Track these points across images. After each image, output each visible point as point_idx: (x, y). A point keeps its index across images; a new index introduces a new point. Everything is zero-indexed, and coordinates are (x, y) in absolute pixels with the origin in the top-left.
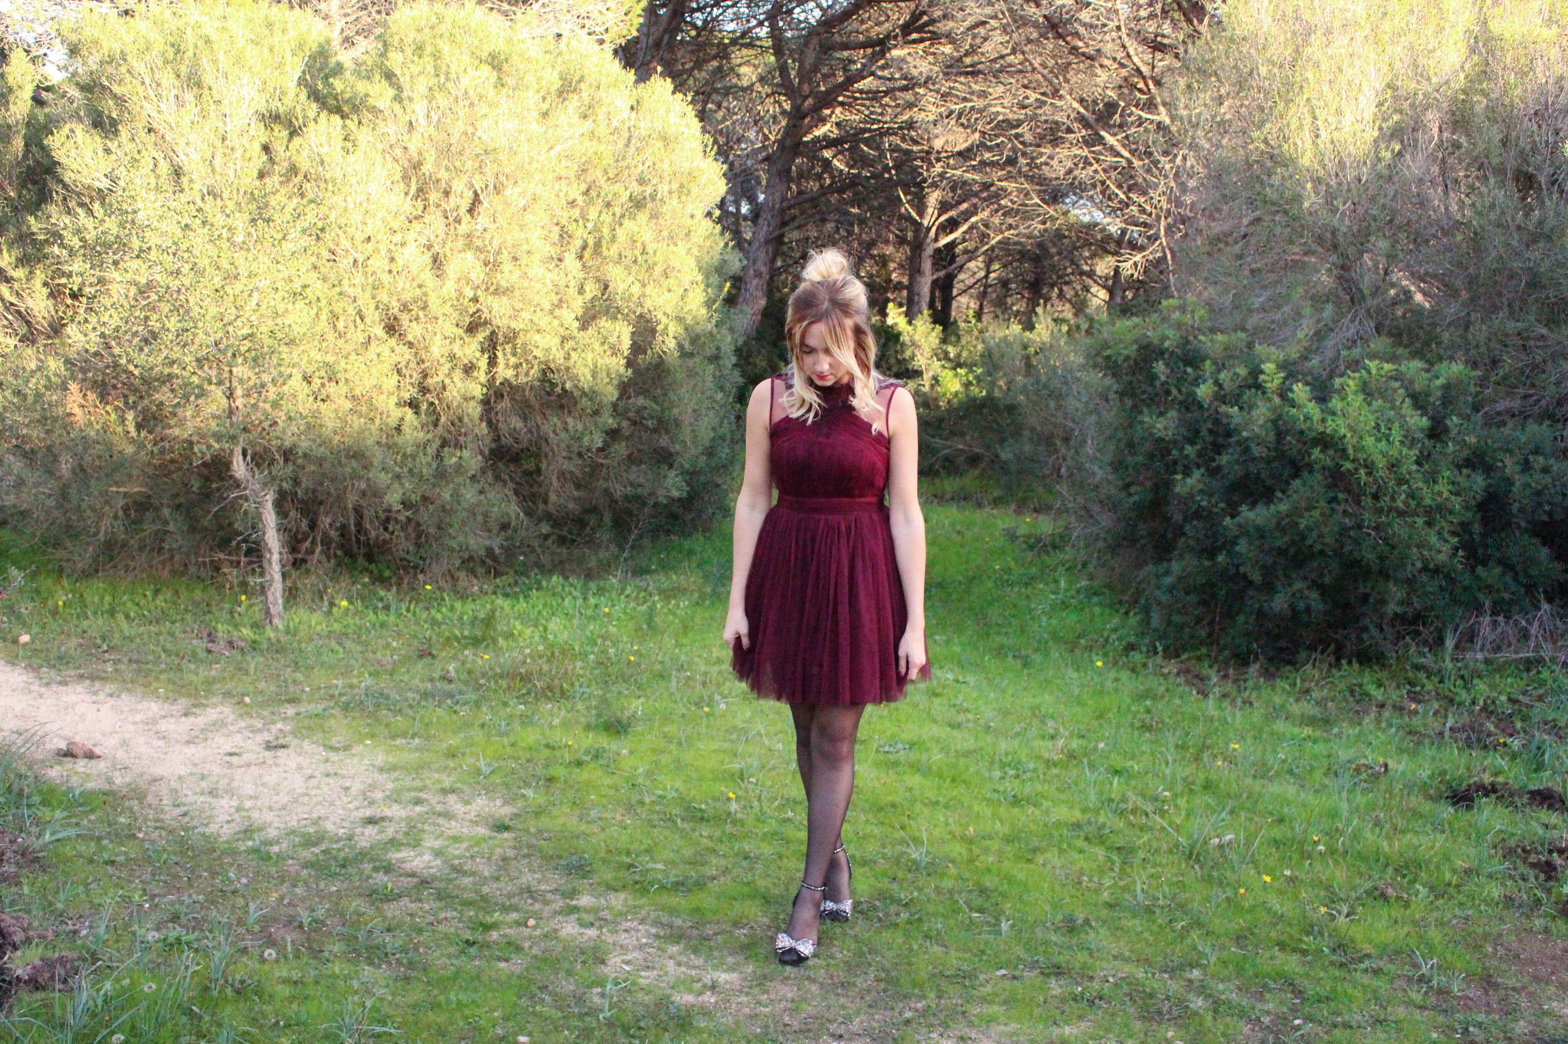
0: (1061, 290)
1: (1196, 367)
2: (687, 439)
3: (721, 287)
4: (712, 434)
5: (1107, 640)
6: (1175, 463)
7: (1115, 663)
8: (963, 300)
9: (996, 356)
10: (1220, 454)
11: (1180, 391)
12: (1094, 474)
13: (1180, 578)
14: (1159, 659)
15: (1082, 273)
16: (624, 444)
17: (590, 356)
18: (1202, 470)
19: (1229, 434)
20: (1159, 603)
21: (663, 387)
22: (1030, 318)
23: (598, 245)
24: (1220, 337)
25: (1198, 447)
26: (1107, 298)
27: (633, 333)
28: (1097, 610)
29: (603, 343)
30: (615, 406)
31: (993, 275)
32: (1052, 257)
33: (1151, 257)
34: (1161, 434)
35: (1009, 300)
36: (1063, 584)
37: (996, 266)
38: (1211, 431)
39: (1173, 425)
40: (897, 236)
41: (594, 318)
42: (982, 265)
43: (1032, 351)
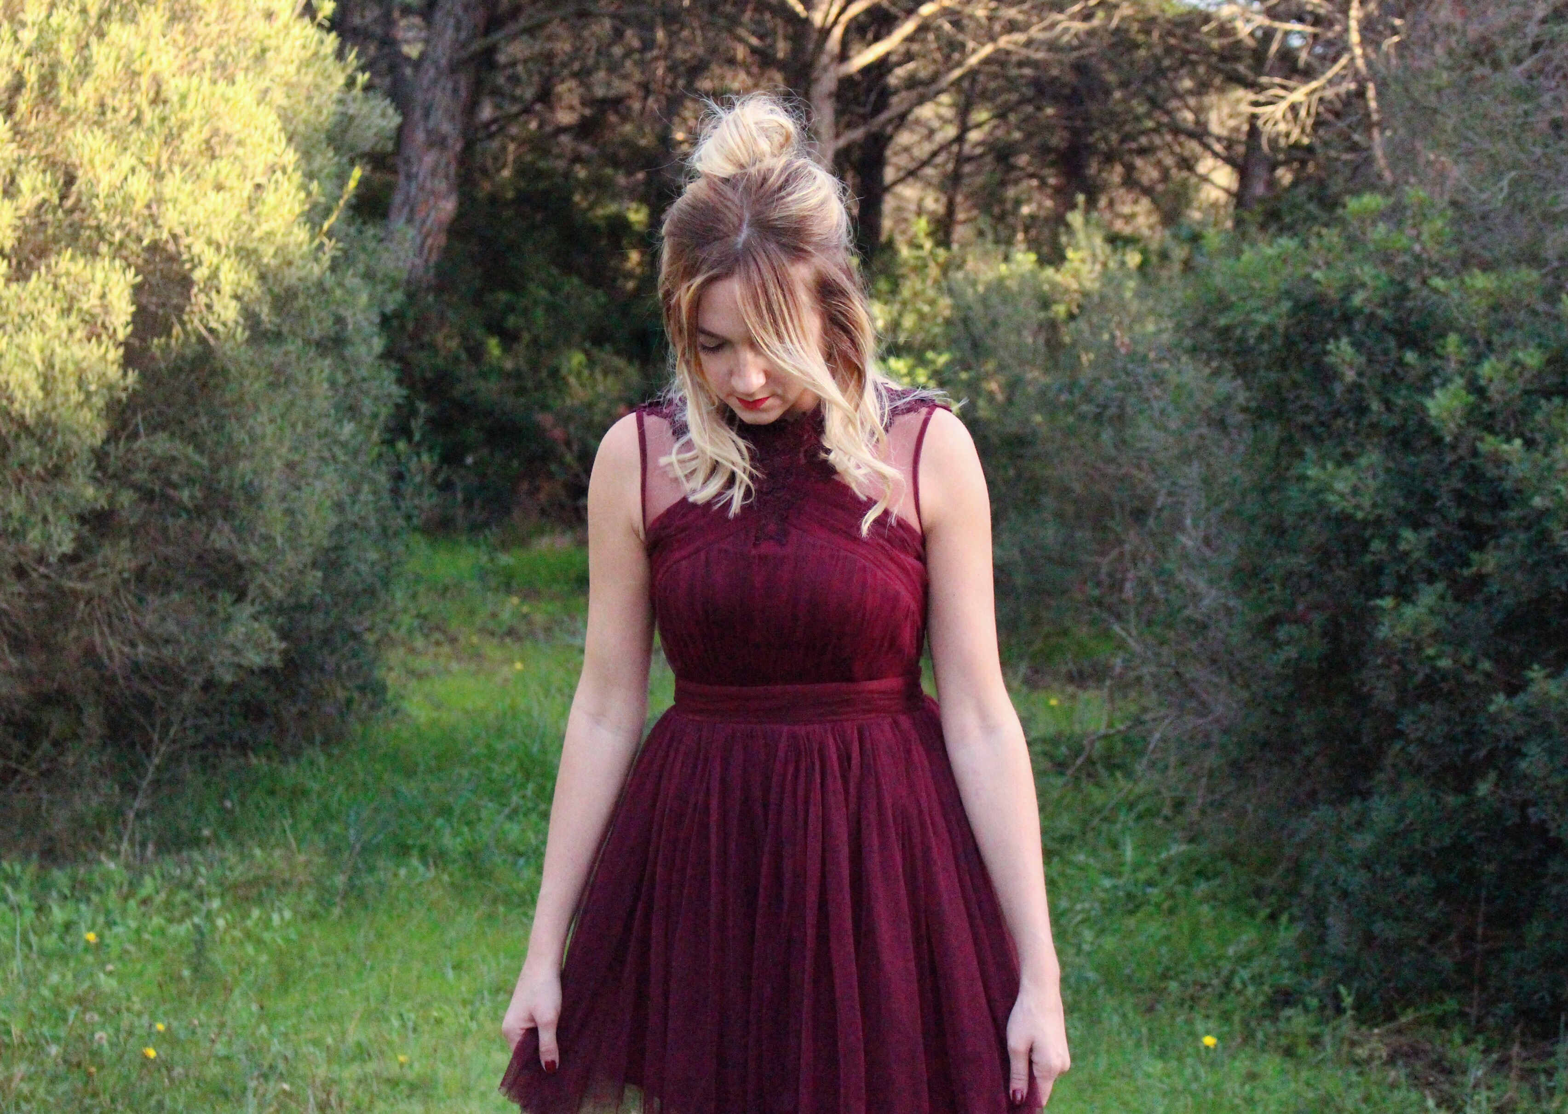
0: (1130, 169)
1: (1426, 351)
2: (277, 531)
3: (342, 178)
4: (334, 520)
5: (1227, 984)
6: (1378, 569)
7: (1248, 1037)
8: (909, 192)
9: (979, 327)
10: (1480, 547)
11: (1388, 405)
12: (1196, 596)
13: (1392, 837)
14: (1346, 1026)
15: (1177, 130)
16: (125, 543)
17: (35, 341)
18: (1440, 586)
19: (1501, 502)
20: (1345, 895)
21: (212, 413)
22: (1055, 236)
23: (48, 81)
24: (1480, 281)
25: (1432, 533)
26: (1234, 186)
27: (137, 289)
28: (1205, 911)
29: (66, 312)
30: (100, 456)
31: (974, 136)
32: (1108, 92)
33: (1329, 93)
34: (1347, 506)
35: (1011, 192)
36: (1129, 853)
37: (981, 115)
38: (1460, 497)
39: (1372, 484)
40: (754, 51)
41: (42, 252)
42: (948, 113)
43: (1062, 311)
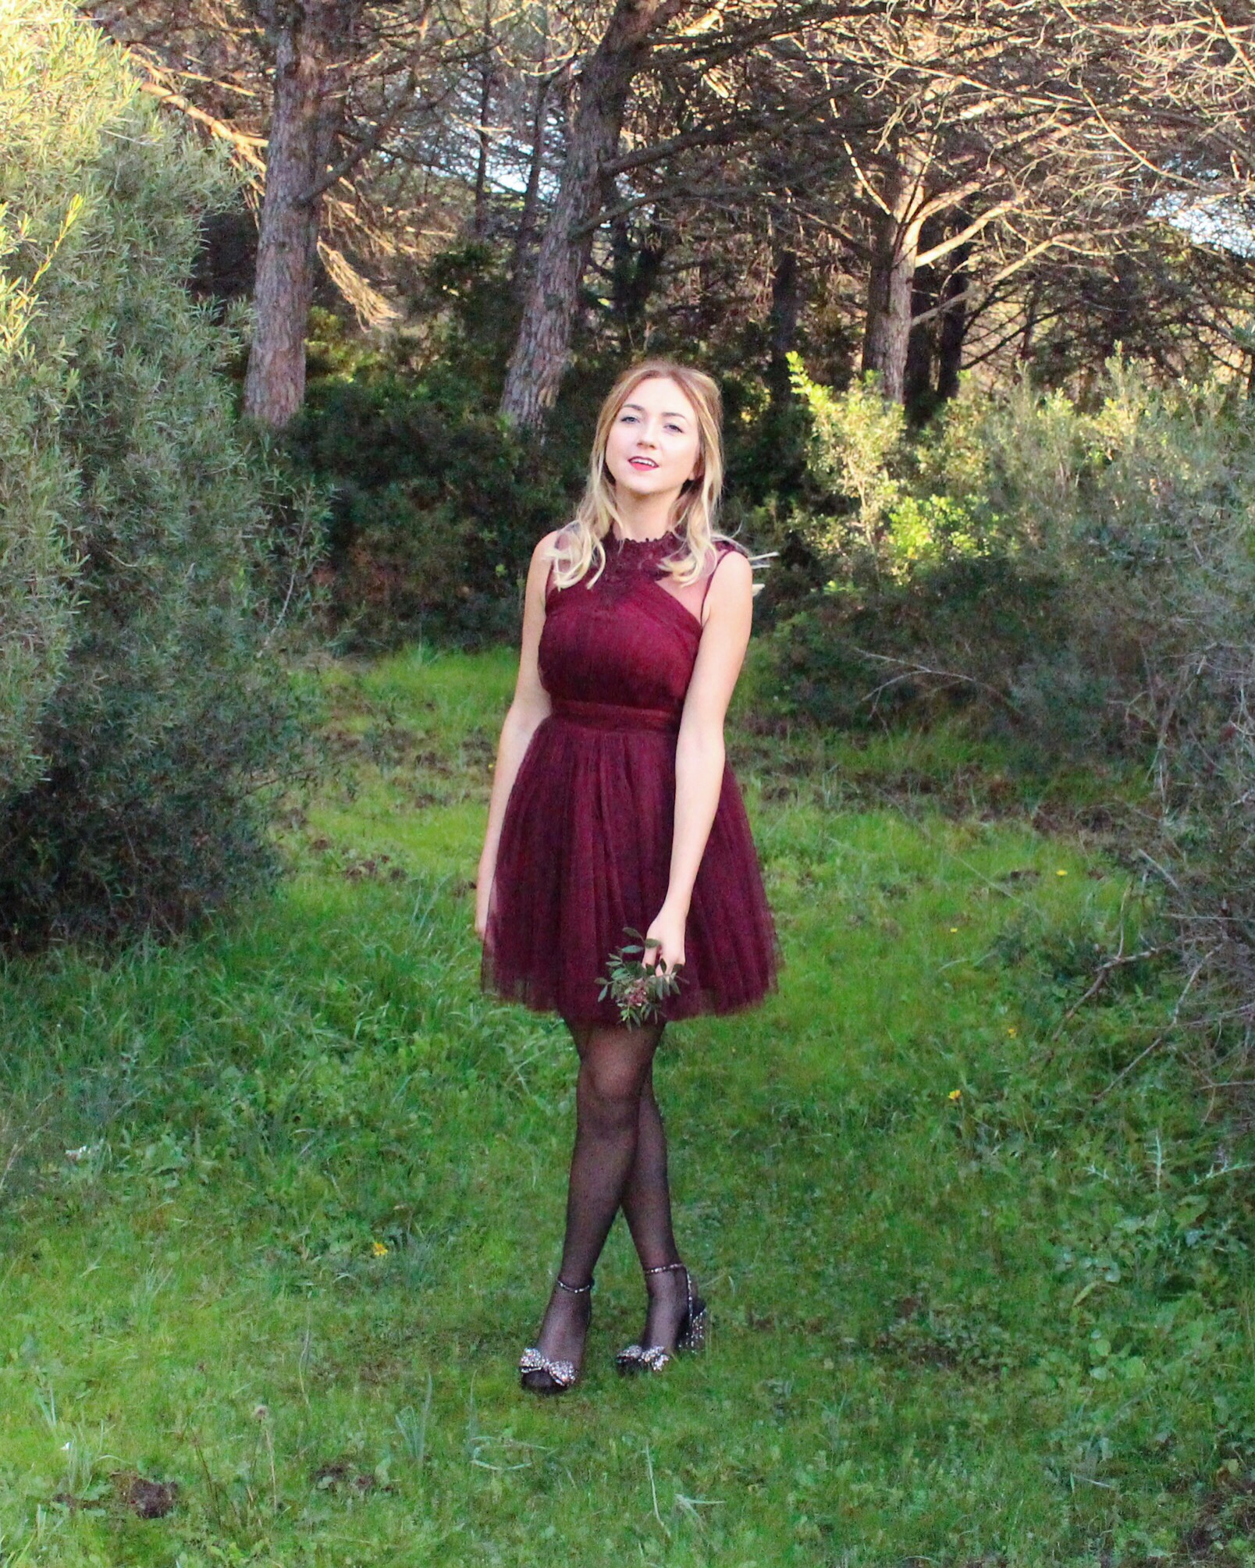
9: (1012, 469)
43: (1096, 456)
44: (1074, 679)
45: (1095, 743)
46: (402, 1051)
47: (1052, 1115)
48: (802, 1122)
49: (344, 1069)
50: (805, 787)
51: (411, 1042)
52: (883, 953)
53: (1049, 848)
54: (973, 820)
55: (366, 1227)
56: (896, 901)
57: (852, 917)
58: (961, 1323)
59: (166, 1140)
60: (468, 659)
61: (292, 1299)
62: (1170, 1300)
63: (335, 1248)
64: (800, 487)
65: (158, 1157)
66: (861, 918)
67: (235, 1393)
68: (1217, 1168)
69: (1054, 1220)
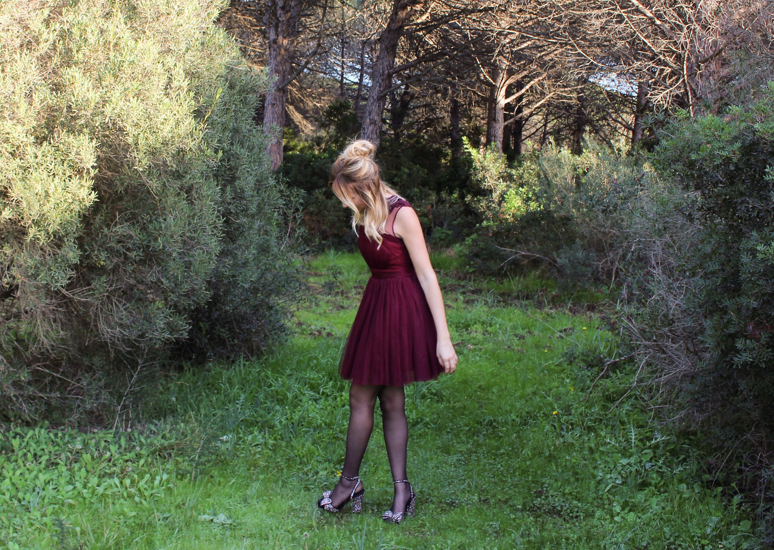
8: (529, 142)
33: (676, 93)
43: (581, 171)
44: (580, 254)
45: (590, 279)
46: (338, 399)
47: (591, 420)
48: (494, 424)
49: (318, 406)
50: (480, 298)
51: (341, 396)
52: (519, 360)
53: (577, 319)
54: (547, 309)
55: (332, 465)
56: (522, 341)
57: (506, 347)
58: (562, 500)
59: (256, 433)
60: (350, 255)
61: (307, 493)
62: (641, 490)
63: (321, 473)
64: (467, 186)
65: (253, 439)
66: (509, 347)
67: (290, 528)
68: (656, 439)
69: (595, 460)
